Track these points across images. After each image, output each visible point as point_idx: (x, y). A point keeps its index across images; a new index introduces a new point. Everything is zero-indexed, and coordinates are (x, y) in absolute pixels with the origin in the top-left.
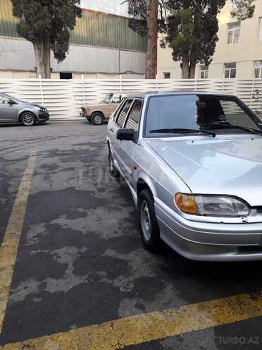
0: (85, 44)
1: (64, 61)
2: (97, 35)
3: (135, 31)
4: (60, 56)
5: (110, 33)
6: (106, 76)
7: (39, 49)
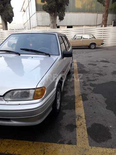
0: (80, 12)
1: (63, 21)
2: (86, 7)
3: (101, 3)
4: (61, 19)
5: (94, 5)
6: (88, 27)
7: (52, 16)
